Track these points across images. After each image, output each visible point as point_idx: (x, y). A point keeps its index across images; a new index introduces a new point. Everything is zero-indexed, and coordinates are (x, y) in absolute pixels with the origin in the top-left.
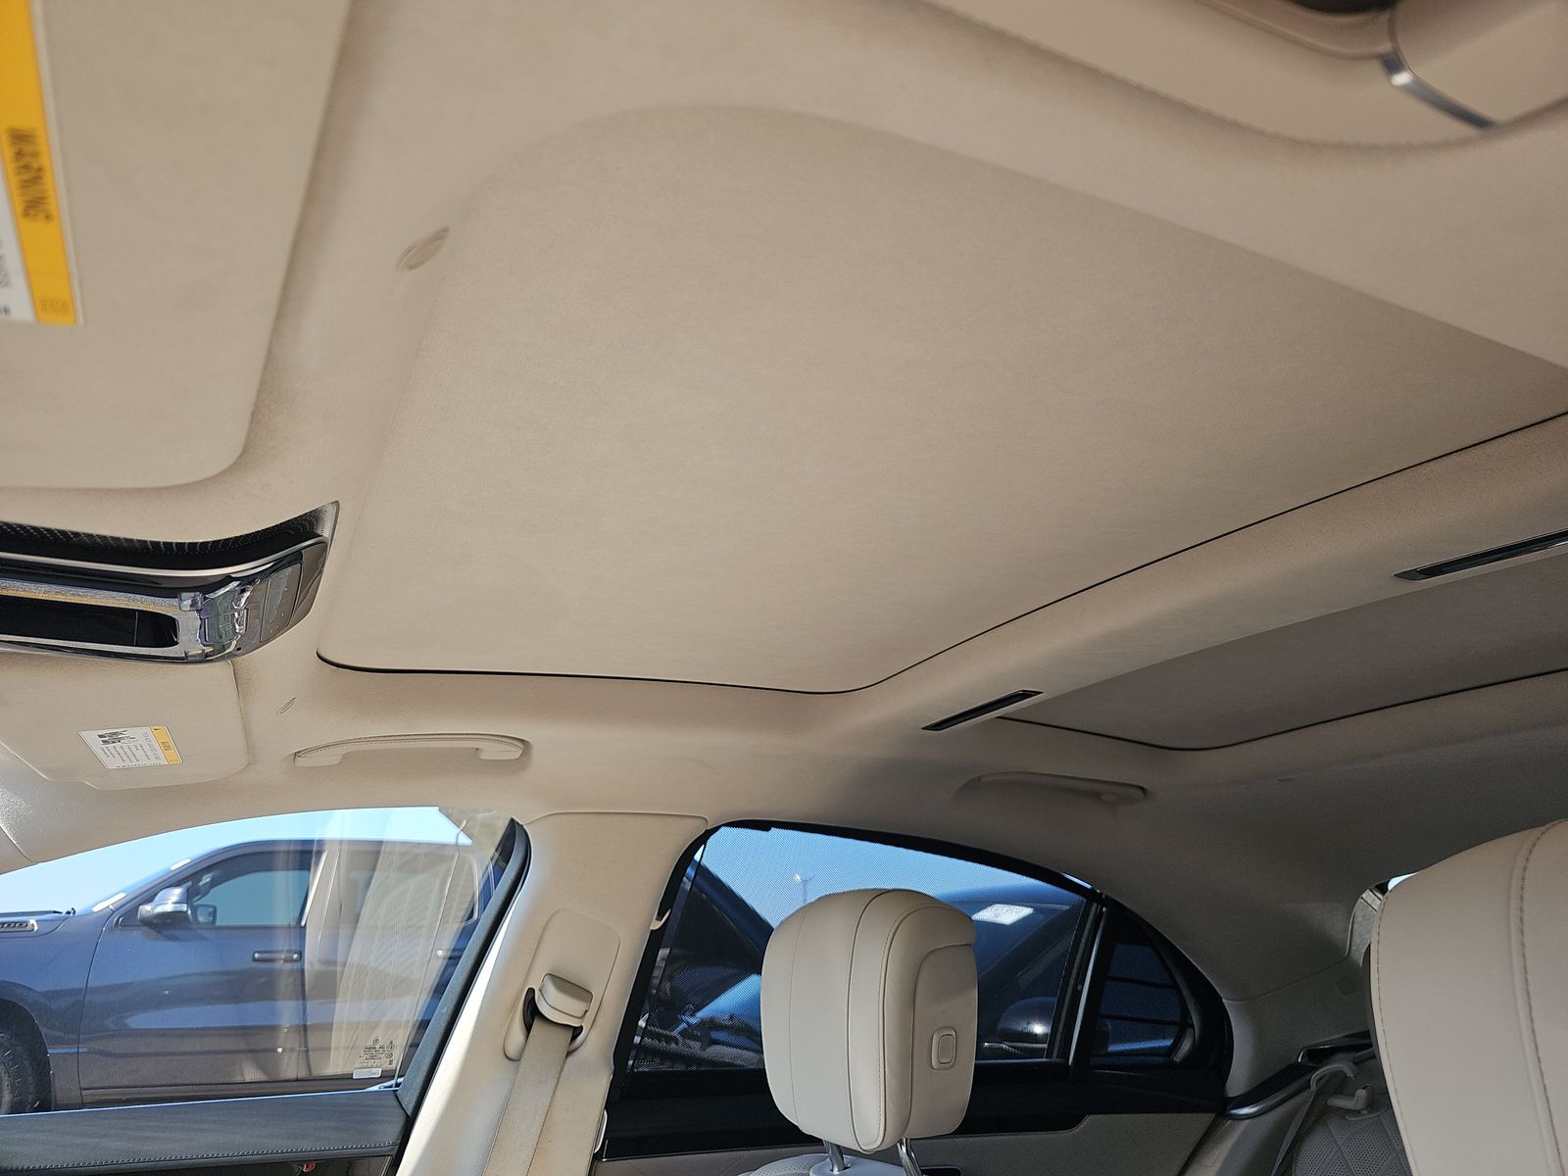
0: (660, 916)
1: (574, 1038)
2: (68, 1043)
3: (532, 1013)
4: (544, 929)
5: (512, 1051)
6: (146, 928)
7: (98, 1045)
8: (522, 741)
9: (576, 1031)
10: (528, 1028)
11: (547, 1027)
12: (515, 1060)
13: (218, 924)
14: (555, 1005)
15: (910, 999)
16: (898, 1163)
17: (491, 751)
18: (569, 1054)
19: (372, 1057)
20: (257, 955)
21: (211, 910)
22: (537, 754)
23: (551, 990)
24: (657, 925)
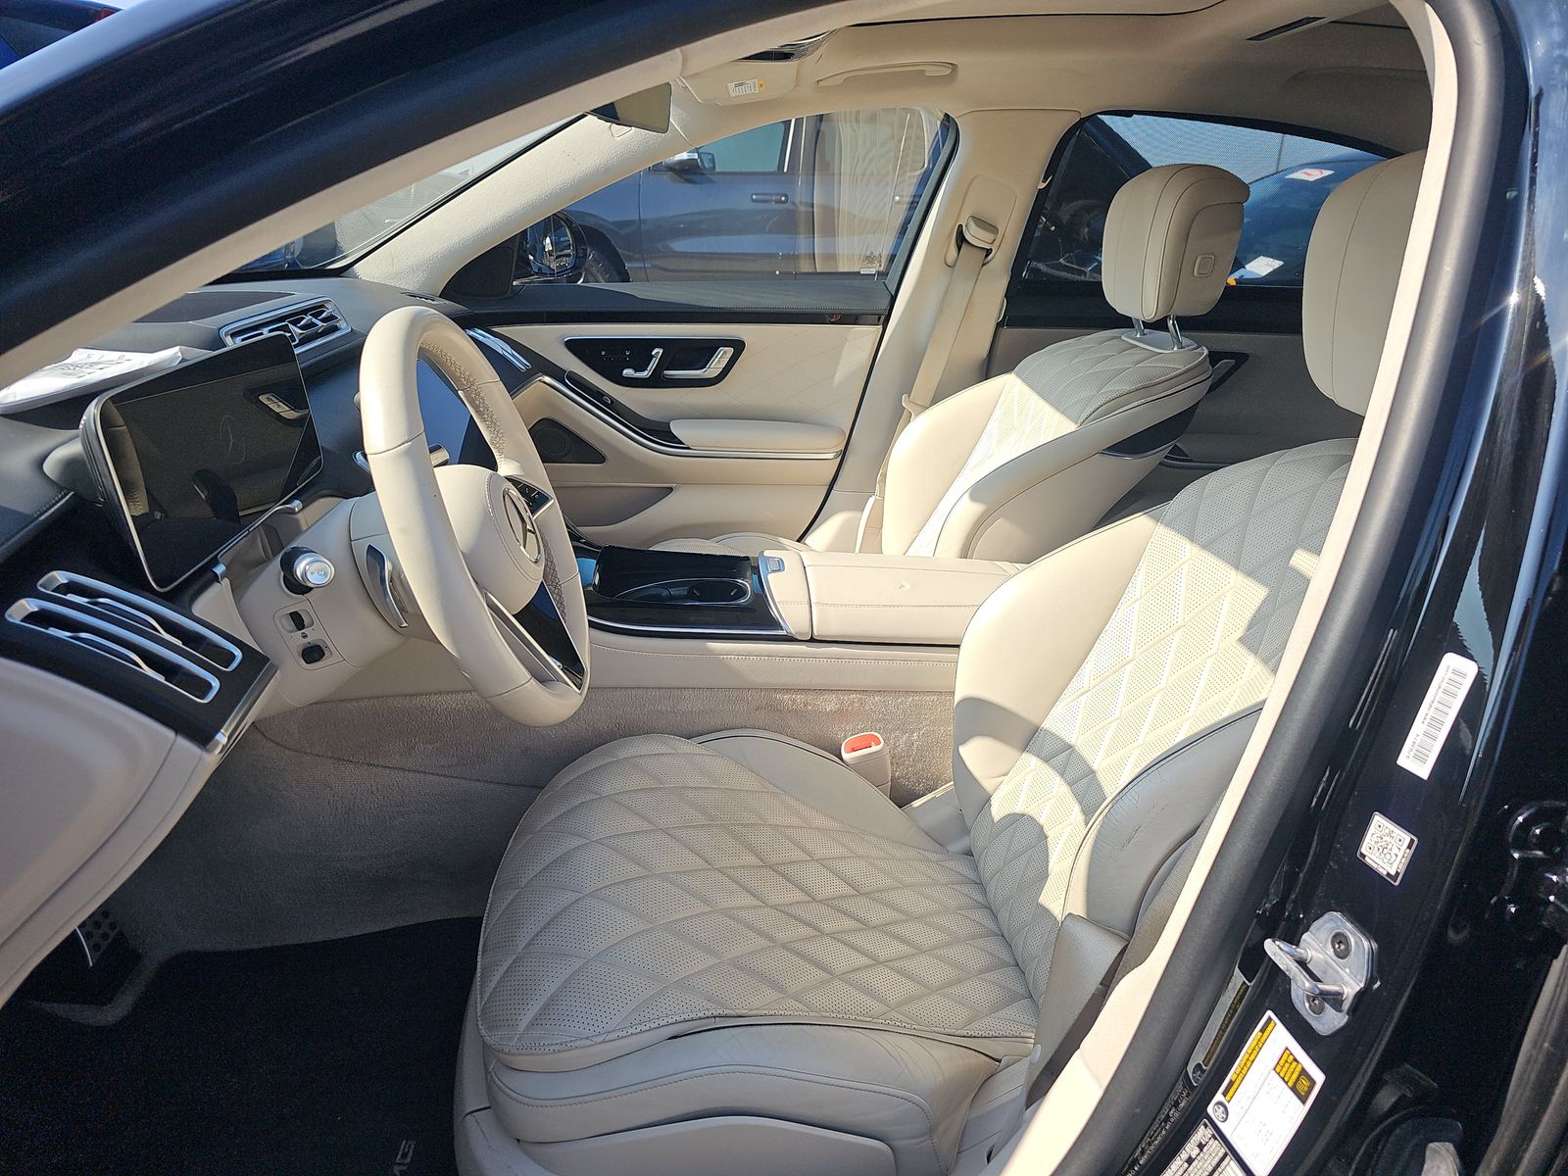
0: (1045, 179)
1: (987, 256)
2: (638, 260)
3: (961, 240)
4: (969, 187)
5: (950, 261)
6: (670, 173)
7: (656, 262)
8: (952, 64)
9: (989, 252)
10: (959, 248)
11: (970, 248)
12: (952, 267)
13: (717, 170)
14: (975, 235)
15: (1185, 235)
16: (1166, 329)
17: (931, 72)
18: (984, 265)
19: (870, 262)
20: (754, 197)
21: (710, 157)
22: (961, 73)
23: (972, 225)
24: (1042, 186)
